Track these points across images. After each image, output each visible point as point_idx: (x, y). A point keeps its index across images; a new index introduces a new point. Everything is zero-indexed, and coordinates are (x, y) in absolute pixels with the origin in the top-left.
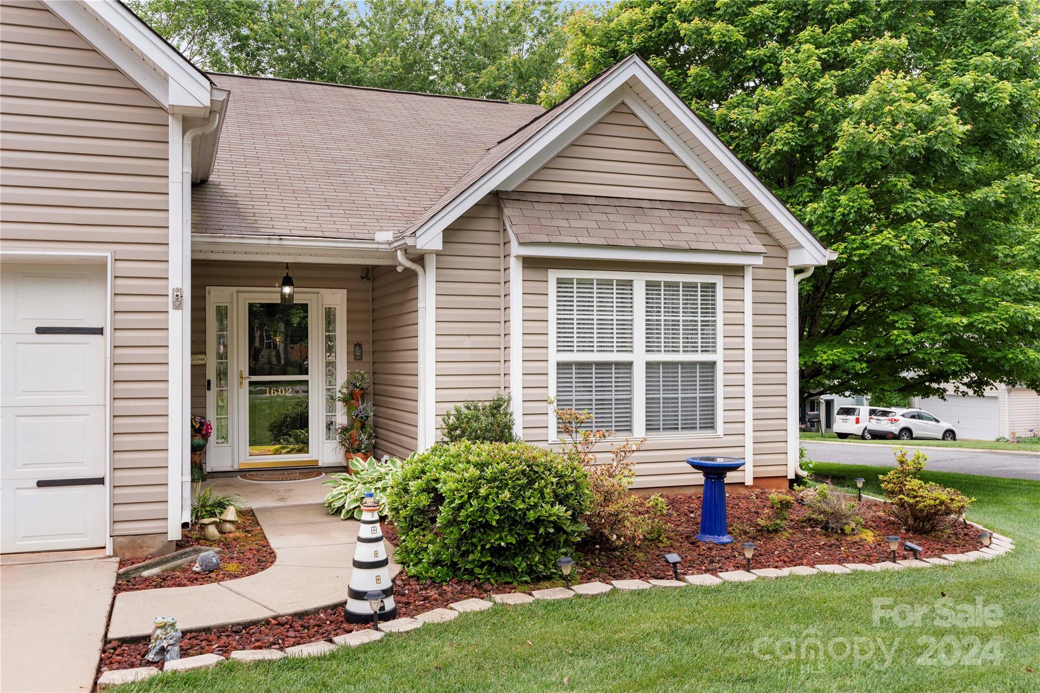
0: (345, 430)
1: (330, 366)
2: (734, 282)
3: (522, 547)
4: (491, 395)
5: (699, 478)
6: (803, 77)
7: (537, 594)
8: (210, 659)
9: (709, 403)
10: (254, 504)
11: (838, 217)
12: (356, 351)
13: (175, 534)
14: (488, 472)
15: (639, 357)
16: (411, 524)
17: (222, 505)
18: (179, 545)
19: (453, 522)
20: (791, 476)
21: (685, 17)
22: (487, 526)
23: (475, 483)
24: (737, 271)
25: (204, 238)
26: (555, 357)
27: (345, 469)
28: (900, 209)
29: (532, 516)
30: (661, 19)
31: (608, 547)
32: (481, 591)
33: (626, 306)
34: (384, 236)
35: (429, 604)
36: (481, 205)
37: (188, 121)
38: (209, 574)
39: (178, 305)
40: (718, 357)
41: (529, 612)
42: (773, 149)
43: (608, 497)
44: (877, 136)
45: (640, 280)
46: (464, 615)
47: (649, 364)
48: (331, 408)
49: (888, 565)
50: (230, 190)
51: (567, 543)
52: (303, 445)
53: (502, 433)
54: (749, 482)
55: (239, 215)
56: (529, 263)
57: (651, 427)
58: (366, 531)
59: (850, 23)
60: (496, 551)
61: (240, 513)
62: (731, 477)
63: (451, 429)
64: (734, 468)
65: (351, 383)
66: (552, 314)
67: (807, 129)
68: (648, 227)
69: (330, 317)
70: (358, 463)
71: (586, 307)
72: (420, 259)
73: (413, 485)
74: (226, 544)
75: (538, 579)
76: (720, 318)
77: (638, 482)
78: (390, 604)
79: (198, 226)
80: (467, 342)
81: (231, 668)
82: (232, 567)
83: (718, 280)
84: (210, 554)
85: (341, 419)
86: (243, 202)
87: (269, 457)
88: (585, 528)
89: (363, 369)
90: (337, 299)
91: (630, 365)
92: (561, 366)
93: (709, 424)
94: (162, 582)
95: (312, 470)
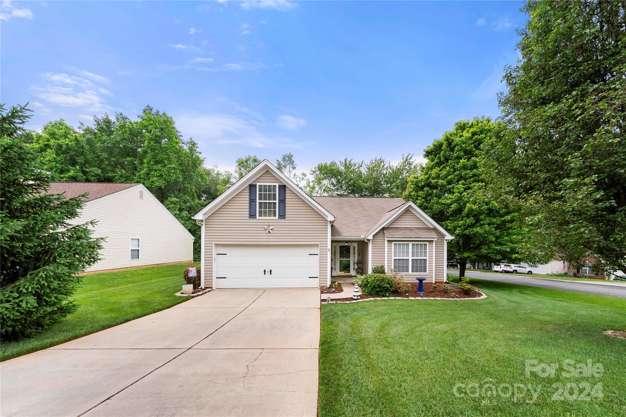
0: (357, 269)
1: (354, 257)
2: (431, 243)
3: (381, 291)
4: (381, 264)
5: (418, 281)
6: (459, 193)
7: (383, 298)
8: (334, 302)
9: (425, 267)
10: (340, 282)
11: (467, 225)
12: (359, 254)
13: (328, 286)
14: (376, 279)
15: (410, 258)
16: (364, 286)
17: (335, 282)
18: (329, 288)
19: (370, 286)
20: (445, 282)
21: (433, 179)
22: (375, 287)
23: (374, 280)
24: (432, 241)
25: (333, 237)
26: (393, 258)
27: (355, 276)
28: (482, 222)
29: (383, 286)
30: (428, 178)
31: (398, 292)
32: (374, 297)
33: (408, 248)
34: (362, 236)
35: (365, 298)
36: (380, 230)
37: (331, 222)
38: (333, 292)
39: (329, 251)
40: (427, 258)
41: (380, 300)
42: (451, 209)
43: (399, 284)
44: (474, 207)
45: (411, 244)
46: (370, 300)
47: (412, 259)
48: (354, 265)
49: (451, 299)
50: (336, 227)
51: (389, 291)
52: (349, 271)
53: (383, 272)
54: (434, 282)
55: (338, 232)
56: (388, 241)
57: (412, 271)
58: (356, 287)
59: (472, 179)
60: (377, 291)
61: (338, 283)
62: (424, 281)
63: (374, 271)
64: (424, 280)
65: (358, 261)
66: (393, 250)
67: (460, 205)
68: (413, 233)
69: (354, 248)
70: (358, 276)
71: (400, 249)
72: (369, 240)
73: (365, 280)
74: (336, 288)
75: (384, 296)
76: (428, 250)
77: (405, 281)
78: (359, 297)
79: (332, 235)
80: (377, 255)
81: (337, 303)
82: (337, 291)
83: (427, 243)
84: (334, 289)
85: (356, 267)
86: (339, 230)
87: (343, 273)
88: (393, 289)
89: (360, 258)
90: (356, 245)
91: (408, 259)
92: (394, 259)
93: (426, 271)
94: (327, 293)
95: (351, 276)
